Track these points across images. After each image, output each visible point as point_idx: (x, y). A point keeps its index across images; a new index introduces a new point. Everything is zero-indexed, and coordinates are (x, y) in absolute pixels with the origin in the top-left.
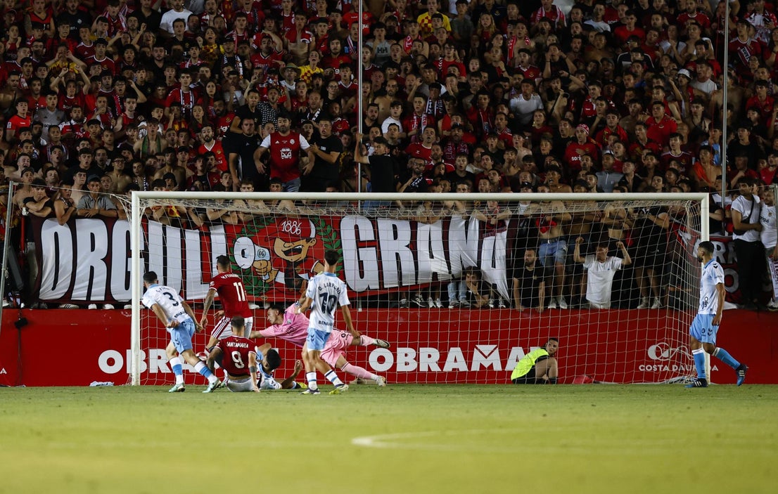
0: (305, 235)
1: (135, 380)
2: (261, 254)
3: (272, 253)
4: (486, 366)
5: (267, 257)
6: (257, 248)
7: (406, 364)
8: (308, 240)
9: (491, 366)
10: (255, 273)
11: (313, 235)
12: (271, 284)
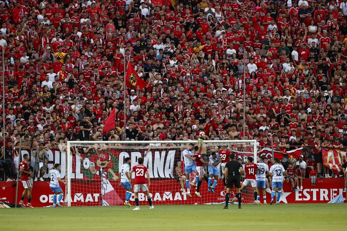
0: (107, 159)
1: (69, 204)
2: (92, 164)
3: (96, 164)
4: (168, 199)
5: (94, 166)
6: (91, 162)
7: (141, 198)
8: (108, 161)
9: (169, 199)
10: (90, 171)
11: (110, 159)
12: (94, 175)
